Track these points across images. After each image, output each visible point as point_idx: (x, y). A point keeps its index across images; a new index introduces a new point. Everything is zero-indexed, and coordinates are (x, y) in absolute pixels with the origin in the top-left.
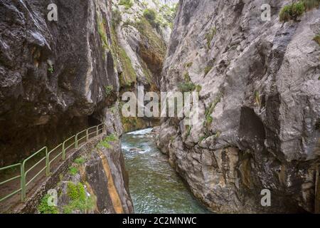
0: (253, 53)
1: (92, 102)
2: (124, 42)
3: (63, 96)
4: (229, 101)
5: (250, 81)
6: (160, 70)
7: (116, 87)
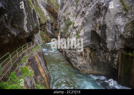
0: (95, 7)
1: (28, 32)
2: (40, 4)
3: (14, 30)
4: (86, 28)
5: (94, 19)
6: (57, 17)
7: (38, 25)
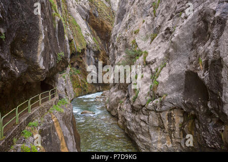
0: (197, 19)
1: (44, 68)
2: (74, 10)
3: (15, 63)
4: (175, 66)
5: (193, 46)
6: (109, 37)
7: (68, 53)
